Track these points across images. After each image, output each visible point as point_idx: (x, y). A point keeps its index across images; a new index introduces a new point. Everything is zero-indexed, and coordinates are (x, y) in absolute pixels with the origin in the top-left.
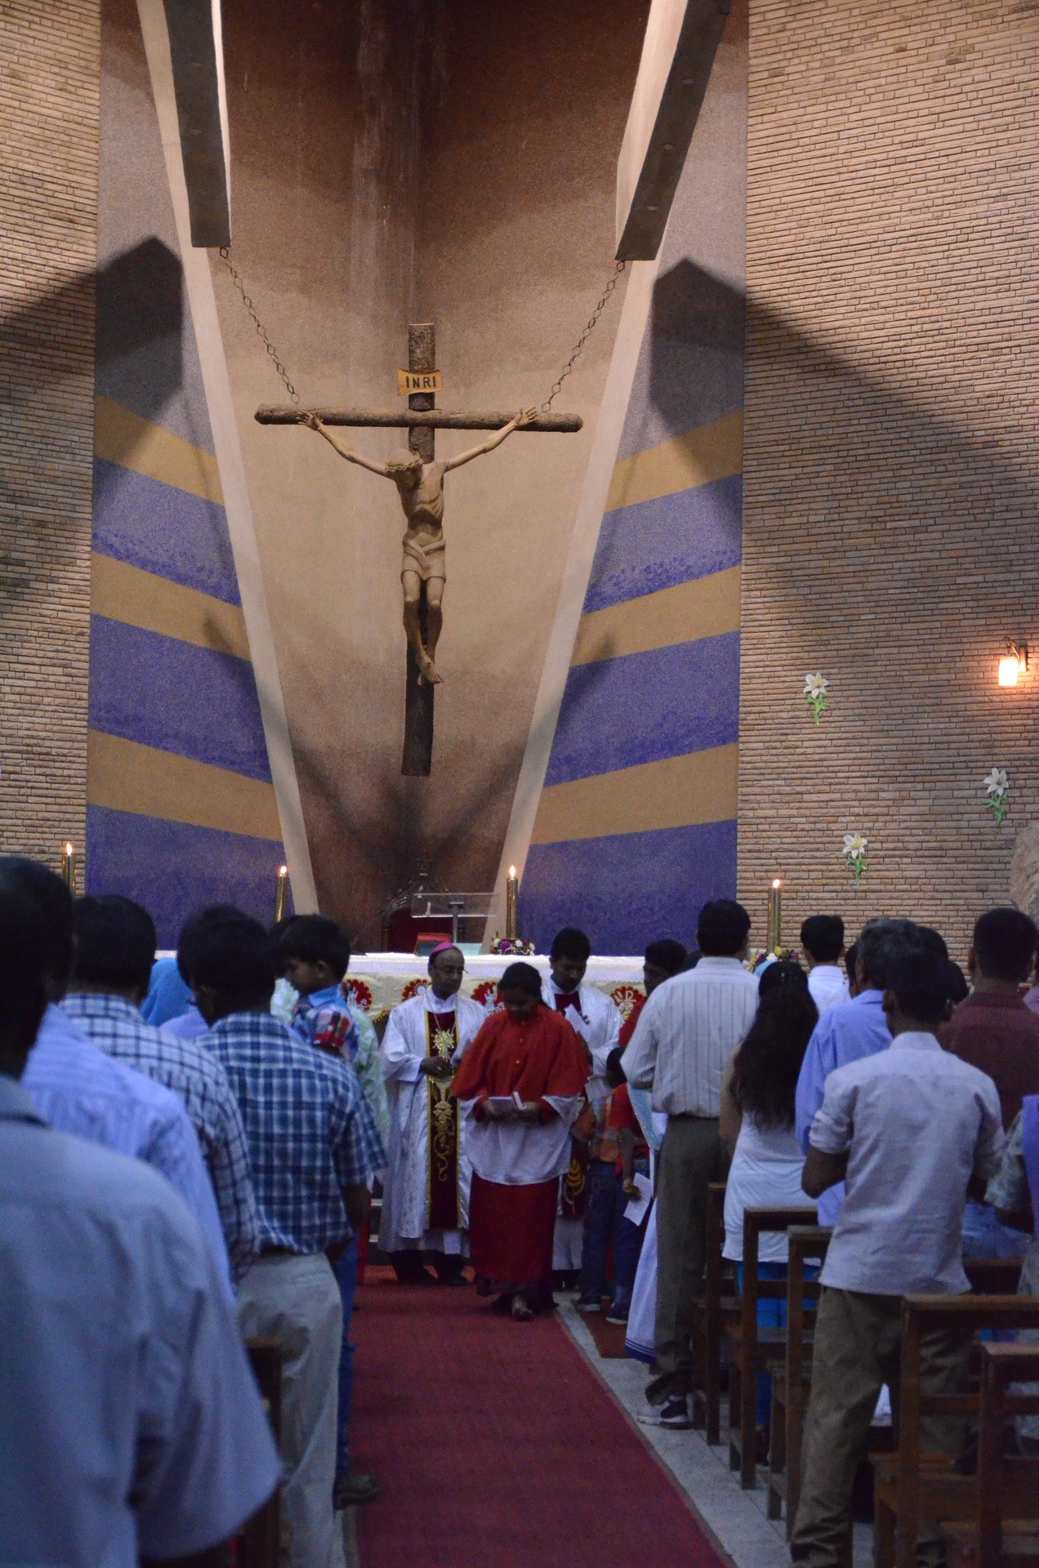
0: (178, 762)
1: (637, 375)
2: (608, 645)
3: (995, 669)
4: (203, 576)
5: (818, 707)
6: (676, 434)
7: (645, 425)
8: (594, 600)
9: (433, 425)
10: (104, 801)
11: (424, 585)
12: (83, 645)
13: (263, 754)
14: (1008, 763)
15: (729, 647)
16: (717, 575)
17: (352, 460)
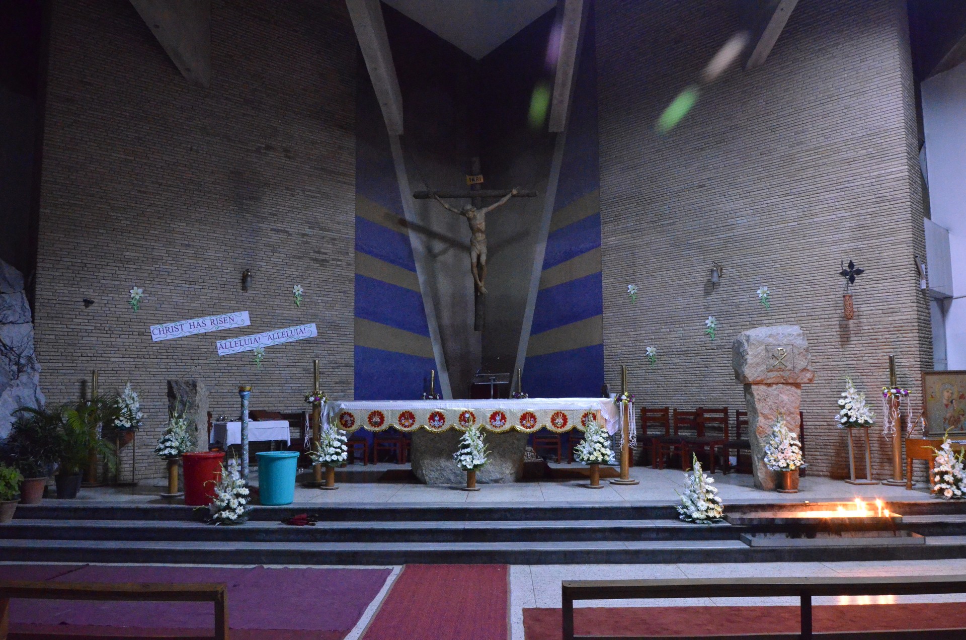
0: (391, 330)
1: (559, 183)
2: (551, 282)
4: (401, 261)
5: (634, 298)
8: (546, 265)
10: (362, 344)
11: (479, 256)
12: (352, 285)
13: (427, 327)
14: (716, 314)
15: (598, 277)
16: (592, 251)
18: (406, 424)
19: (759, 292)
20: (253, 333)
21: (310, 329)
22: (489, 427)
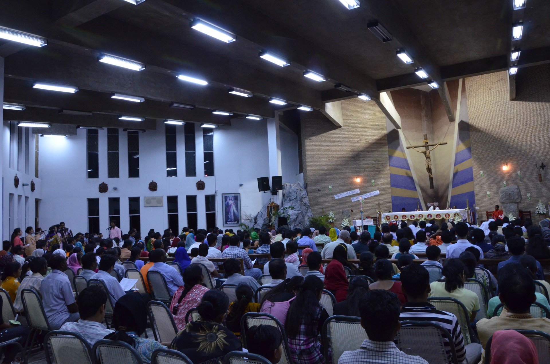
0: (403, 190)
1: (457, 136)
2: (457, 170)
3: (502, 168)
4: (405, 167)
5: (482, 175)
6: (463, 142)
7: (459, 142)
8: (455, 165)
9: (428, 146)
10: (394, 195)
11: (428, 166)
12: (389, 177)
13: (415, 188)
14: (506, 180)
15: (471, 169)
16: (469, 160)
17: (418, 152)
18: (404, 218)
19: (518, 173)
20: (361, 195)
21: (378, 192)
22: (427, 218)
